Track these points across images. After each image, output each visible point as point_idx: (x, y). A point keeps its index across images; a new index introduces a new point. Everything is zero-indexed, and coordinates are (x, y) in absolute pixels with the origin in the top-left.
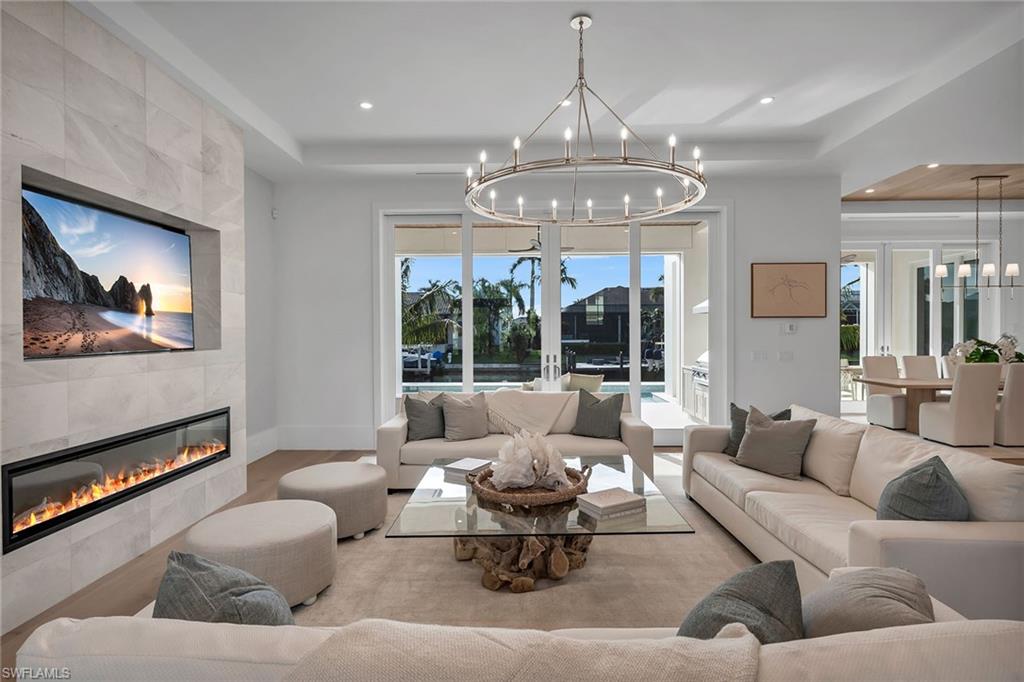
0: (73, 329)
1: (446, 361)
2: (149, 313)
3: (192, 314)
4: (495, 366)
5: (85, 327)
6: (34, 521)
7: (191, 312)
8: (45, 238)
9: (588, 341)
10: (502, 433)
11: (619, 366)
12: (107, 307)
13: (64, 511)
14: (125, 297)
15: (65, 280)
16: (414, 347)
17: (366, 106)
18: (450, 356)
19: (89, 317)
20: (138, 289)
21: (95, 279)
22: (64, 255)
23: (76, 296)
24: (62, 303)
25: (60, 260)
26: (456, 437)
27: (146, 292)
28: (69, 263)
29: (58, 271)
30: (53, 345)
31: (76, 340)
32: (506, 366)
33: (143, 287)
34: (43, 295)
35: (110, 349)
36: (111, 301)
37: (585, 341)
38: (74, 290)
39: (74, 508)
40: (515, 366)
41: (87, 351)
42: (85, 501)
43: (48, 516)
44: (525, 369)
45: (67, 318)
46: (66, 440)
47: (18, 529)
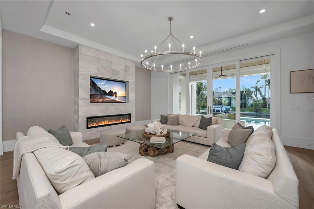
0: (100, 98)
1: (230, 110)
2: (116, 96)
5: (103, 98)
6: (92, 126)
7: (125, 96)
8: (95, 85)
12: (107, 95)
13: (97, 125)
14: (111, 93)
15: (99, 91)
16: (219, 106)
18: (231, 109)
19: (103, 97)
20: (114, 92)
21: (105, 91)
22: (99, 87)
23: (101, 94)
24: (98, 95)
25: (98, 88)
27: (116, 93)
28: (100, 88)
29: (98, 90)
30: (96, 101)
31: (101, 100)
33: (115, 92)
34: (94, 93)
35: (108, 102)
36: (108, 94)
38: (101, 93)
39: (99, 125)
40: (255, 113)
41: (103, 102)
42: (101, 124)
43: (94, 125)
45: (99, 97)
46: (97, 115)
47: (89, 126)
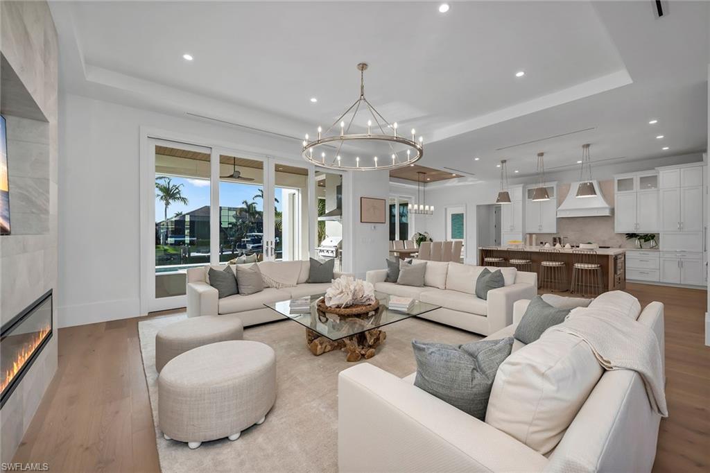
3: (8, 192)
10: (269, 287)
17: (188, 57)
26: (250, 292)
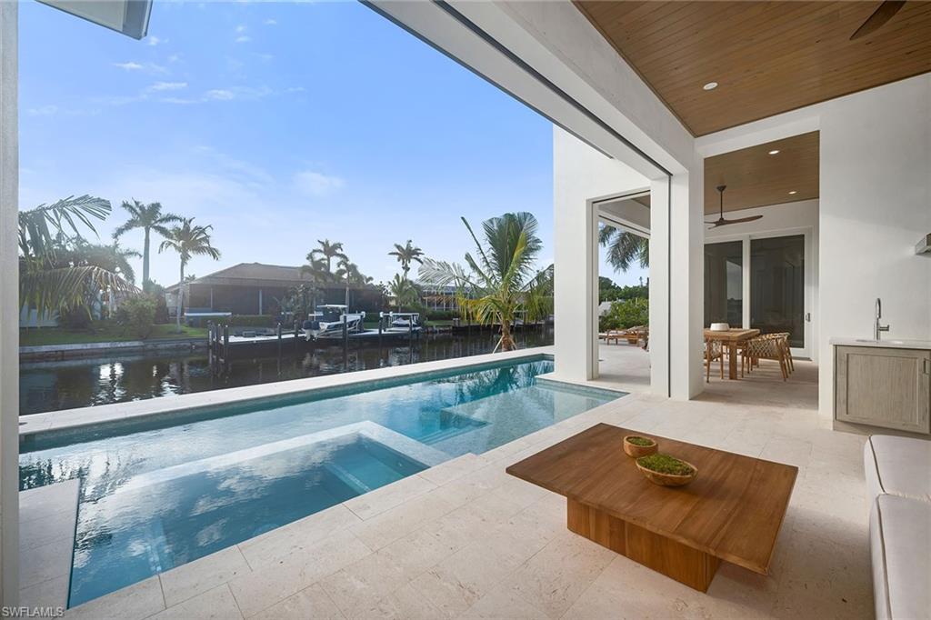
4: (102, 345)
9: (230, 314)
11: (276, 338)
32: (122, 344)
37: (227, 314)
44: (150, 346)
